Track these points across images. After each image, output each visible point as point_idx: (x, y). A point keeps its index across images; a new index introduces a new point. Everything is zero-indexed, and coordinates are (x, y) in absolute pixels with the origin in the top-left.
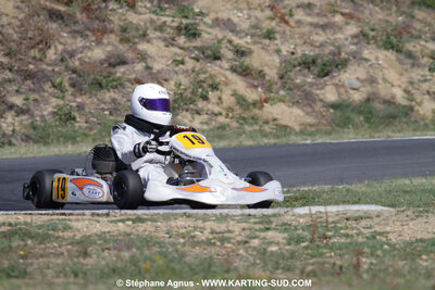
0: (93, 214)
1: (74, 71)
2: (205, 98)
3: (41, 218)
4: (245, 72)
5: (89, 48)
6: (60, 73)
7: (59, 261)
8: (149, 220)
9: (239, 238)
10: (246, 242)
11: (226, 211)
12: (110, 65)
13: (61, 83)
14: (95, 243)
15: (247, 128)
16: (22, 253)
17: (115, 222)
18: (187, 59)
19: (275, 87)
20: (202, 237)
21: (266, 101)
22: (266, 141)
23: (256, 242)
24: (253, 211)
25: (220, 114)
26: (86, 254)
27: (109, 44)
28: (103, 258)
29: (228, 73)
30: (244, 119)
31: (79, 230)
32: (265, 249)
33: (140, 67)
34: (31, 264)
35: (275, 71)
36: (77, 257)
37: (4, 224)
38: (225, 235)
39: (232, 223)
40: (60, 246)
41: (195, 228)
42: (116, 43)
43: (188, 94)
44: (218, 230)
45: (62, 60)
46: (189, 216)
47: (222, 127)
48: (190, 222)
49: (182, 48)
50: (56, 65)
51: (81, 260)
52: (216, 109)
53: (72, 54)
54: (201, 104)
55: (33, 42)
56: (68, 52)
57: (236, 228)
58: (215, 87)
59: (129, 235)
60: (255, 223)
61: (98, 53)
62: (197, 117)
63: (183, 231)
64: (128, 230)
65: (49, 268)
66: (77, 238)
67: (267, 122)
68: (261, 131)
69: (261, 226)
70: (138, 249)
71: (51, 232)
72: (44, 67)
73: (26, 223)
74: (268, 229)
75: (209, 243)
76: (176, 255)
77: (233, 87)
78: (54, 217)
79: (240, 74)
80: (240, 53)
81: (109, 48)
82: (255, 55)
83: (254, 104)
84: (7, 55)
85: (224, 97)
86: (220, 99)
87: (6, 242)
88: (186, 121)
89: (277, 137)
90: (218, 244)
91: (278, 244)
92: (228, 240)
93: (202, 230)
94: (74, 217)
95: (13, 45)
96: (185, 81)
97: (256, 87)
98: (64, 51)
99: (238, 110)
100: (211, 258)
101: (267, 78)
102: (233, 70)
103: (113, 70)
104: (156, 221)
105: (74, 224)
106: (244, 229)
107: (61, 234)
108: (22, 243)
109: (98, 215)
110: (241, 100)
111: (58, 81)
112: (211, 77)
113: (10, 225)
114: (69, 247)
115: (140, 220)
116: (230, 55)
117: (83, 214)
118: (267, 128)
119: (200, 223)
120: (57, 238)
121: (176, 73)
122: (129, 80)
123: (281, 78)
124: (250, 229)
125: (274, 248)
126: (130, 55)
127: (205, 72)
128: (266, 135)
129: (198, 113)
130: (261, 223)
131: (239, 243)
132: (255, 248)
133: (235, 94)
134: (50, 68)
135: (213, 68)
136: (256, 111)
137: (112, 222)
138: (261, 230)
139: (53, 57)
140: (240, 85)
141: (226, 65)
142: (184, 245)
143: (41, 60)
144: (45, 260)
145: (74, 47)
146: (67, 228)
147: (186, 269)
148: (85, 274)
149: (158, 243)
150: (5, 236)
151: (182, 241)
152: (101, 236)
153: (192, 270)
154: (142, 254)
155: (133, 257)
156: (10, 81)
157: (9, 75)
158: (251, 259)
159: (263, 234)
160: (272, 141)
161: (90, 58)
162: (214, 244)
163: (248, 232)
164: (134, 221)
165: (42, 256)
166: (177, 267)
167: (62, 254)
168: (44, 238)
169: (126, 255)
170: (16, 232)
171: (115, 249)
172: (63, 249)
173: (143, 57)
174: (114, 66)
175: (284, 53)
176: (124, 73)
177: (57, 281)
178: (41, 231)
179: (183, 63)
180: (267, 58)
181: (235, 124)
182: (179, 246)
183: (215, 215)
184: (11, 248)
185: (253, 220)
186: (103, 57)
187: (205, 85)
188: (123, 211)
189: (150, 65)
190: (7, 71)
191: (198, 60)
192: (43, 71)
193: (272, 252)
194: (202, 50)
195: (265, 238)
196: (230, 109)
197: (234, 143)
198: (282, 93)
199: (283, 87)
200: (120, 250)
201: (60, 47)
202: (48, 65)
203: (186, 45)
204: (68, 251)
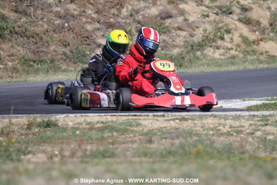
0: (154, 116)
1: (139, 23)
2: (222, 39)
3: (121, 118)
4: (248, 22)
5: (149, 8)
6: (130, 24)
7: (135, 146)
8: (190, 119)
9: (248, 131)
10: (253, 134)
11: (239, 113)
12: (161, 18)
13: (130, 31)
14: (156, 134)
15: (249, 57)
16: (111, 141)
17: (169, 120)
18: (210, 14)
19: (267, 31)
20: (224, 130)
21: (261, 40)
22: (261, 66)
23: (259, 134)
24: (256, 113)
25: (232, 49)
26: (150, 141)
27: (161, 4)
28: (162, 145)
29: (237, 23)
30: (247, 52)
31: (146, 126)
32: (265, 138)
33: (180, 19)
34: (117, 148)
35: (267, 21)
36: (145, 143)
37: (98, 122)
38: (239, 129)
39: (243, 120)
40: (134, 137)
41: (220, 124)
42: (166, 4)
43: (211, 36)
44: (235, 125)
45: (131, 15)
46: (215, 116)
47: (233, 57)
48: (216, 121)
49: (207, 7)
50: (127, 18)
51: (148, 145)
52: (230, 46)
53: (137, 12)
54: (219, 42)
55: (113, 4)
56: (135, 11)
57: (246, 124)
58: (228, 32)
59: (178, 129)
60: (258, 121)
61: (154, 11)
62: (217, 51)
63: (212, 126)
64: (177, 126)
65: (128, 151)
66: (145, 131)
67: (262, 54)
68: (258, 59)
69: (262, 123)
70: (183, 137)
71: (128, 127)
72: (120, 20)
73: (112, 122)
74: (267, 125)
75: (229, 134)
76: (208, 142)
77: (240, 31)
78: (130, 117)
79: (245, 23)
80: (245, 9)
81: (161, 8)
82: (254, 11)
83: (254, 42)
84: (97, 12)
85: (235, 38)
86: (232, 39)
87: (100, 134)
88: (210, 54)
89: (269, 63)
90: (235, 134)
91: (274, 134)
92: (241, 132)
93: (224, 125)
94: (142, 118)
95: (100, 6)
96: (209, 28)
97: (255, 31)
98: (133, 9)
99: (243, 46)
100: (231, 144)
101: (262, 25)
102: (240, 20)
103: (163, 21)
104: (194, 120)
105: (143, 122)
106: (251, 125)
107: (135, 129)
108: (110, 134)
109: (157, 116)
110: (245, 40)
111: (129, 29)
112: (226, 25)
113: (102, 122)
114: (140, 137)
115: (184, 119)
116: (238, 11)
117: (148, 116)
118: (262, 57)
119: (222, 121)
120: (133, 131)
121: (204, 23)
122: (174, 28)
123: (271, 25)
124: (255, 125)
125: (271, 137)
126: (174, 12)
127: (222, 22)
128: (261, 62)
129: (218, 48)
130: (262, 120)
131: (248, 134)
132: (258, 137)
133: (241, 36)
134: (124, 21)
135: (228, 20)
136: (255, 47)
137: (166, 120)
138: (262, 125)
139: (126, 14)
140: (244, 30)
141: (235, 17)
142: (213, 135)
143: (118, 15)
144: (125, 145)
145: (139, 7)
146: (138, 125)
147: (216, 152)
148: (151, 155)
149: (196, 134)
150: (99, 130)
151: (211, 132)
152: (160, 130)
153: (219, 152)
154: (186, 141)
155: (181, 143)
156: (98, 29)
157: (98, 25)
158: (257, 144)
159: (263, 128)
160: (266, 66)
161: (148, 14)
162: (232, 135)
163: (254, 127)
164: (180, 120)
165: (123, 143)
166: (210, 150)
167: (136, 141)
168: (124, 131)
169: (177, 142)
170: (107, 127)
171: (170, 138)
172: (137, 138)
173: (182, 13)
174: (164, 19)
175: (273, 9)
176: (170, 23)
177: (134, 159)
178: (122, 127)
179: (208, 16)
180: (262, 13)
181: (241, 55)
182: (210, 136)
183: (232, 116)
184: (103, 137)
185: (256, 119)
186: (157, 13)
187: (222, 30)
188: (173, 114)
189: (187, 18)
190: (97, 23)
191: (218, 15)
192: (119, 22)
193: (270, 140)
194: (220, 8)
195: (264, 131)
196: (238, 46)
197: (241, 67)
198: (271, 35)
199: (272, 31)
200: (173, 139)
201: (130, 7)
202: (122, 19)
203: (210, 5)
204: (140, 139)
